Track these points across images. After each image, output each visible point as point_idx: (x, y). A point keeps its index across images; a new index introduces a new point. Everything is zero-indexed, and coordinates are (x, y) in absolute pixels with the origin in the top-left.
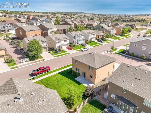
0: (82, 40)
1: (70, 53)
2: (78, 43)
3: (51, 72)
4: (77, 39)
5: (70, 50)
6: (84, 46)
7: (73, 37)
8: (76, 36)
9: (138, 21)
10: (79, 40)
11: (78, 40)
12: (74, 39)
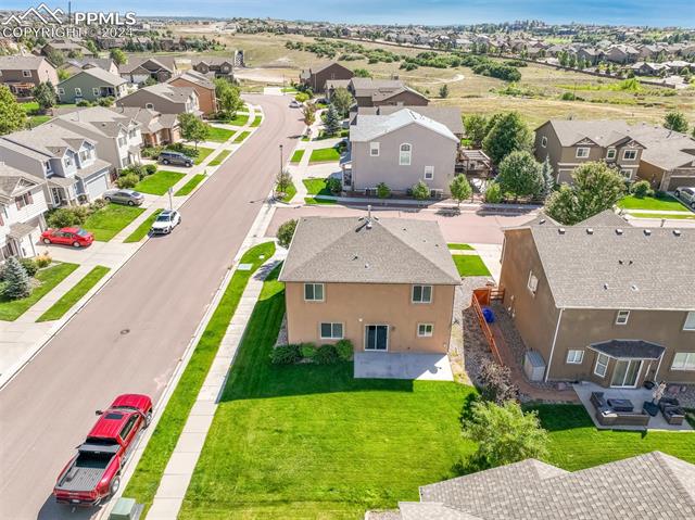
0: (96, 174)
1: (115, 268)
2: (82, 199)
3: (175, 420)
4: (70, 172)
5: (81, 247)
6: (135, 205)
7: (45, 168)
8: (65, 157)
9: (194, 46)
10: (86, 180)
11: (77, 178)
12: (55, 175)
